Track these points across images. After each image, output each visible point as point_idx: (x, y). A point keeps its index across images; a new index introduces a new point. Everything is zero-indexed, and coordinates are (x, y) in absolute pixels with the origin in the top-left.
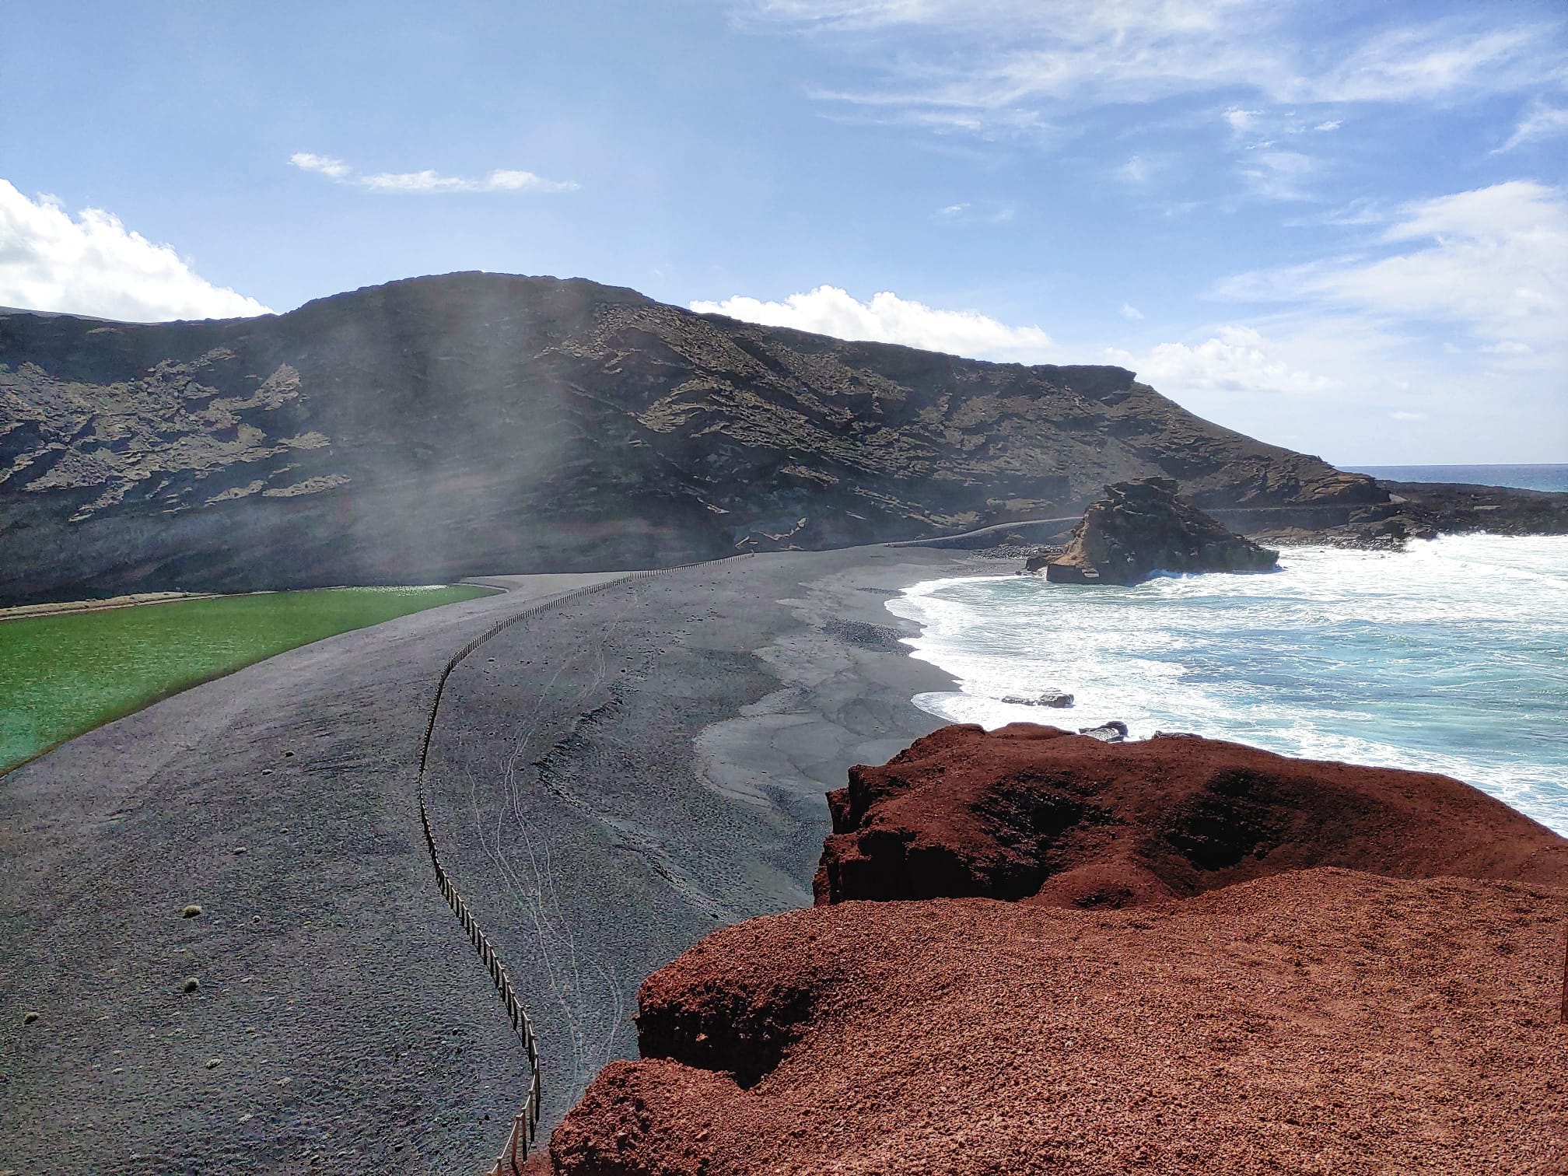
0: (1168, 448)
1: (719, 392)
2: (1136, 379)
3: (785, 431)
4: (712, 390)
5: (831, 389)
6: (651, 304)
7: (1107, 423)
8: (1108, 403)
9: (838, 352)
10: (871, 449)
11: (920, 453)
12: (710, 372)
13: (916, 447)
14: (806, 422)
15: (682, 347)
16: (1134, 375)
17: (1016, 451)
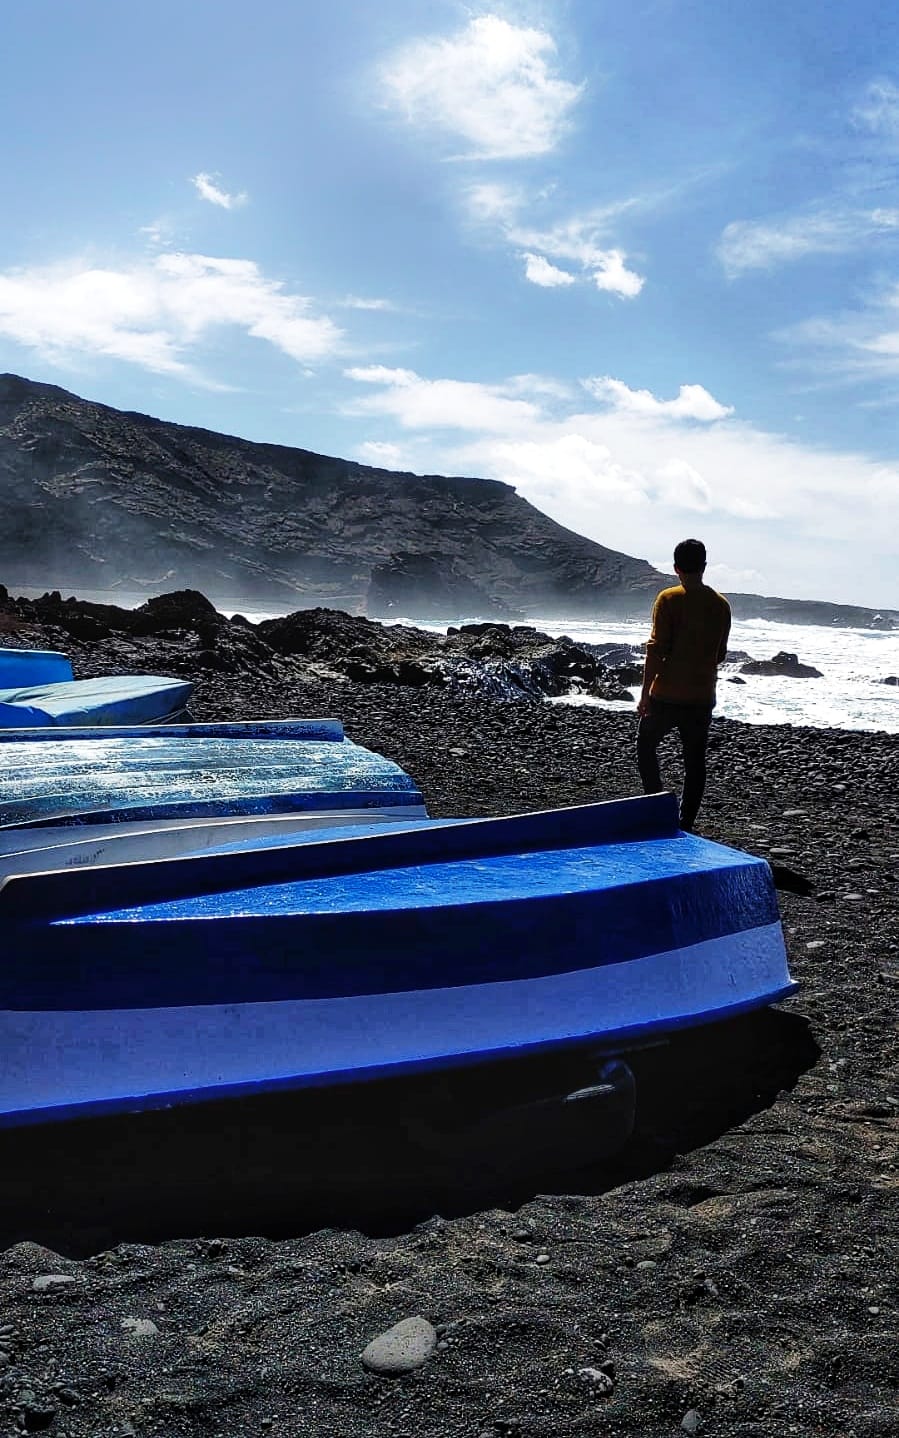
0: (521, 547)
1: (117, 471)
2: (516, 492)
3: (172, 506)
4: (113, 470)
5: (228, 478)
6: (76, 399)
7: (476, 525)
8: (483, 510)
9: (245, 450)
10: (253, 527)
11: (299, 534)
12: (114, 456)
13: (296, 530)
14: (198, 501)
15: (94, 435)
16: (514, 488)
17: (390, 541)
